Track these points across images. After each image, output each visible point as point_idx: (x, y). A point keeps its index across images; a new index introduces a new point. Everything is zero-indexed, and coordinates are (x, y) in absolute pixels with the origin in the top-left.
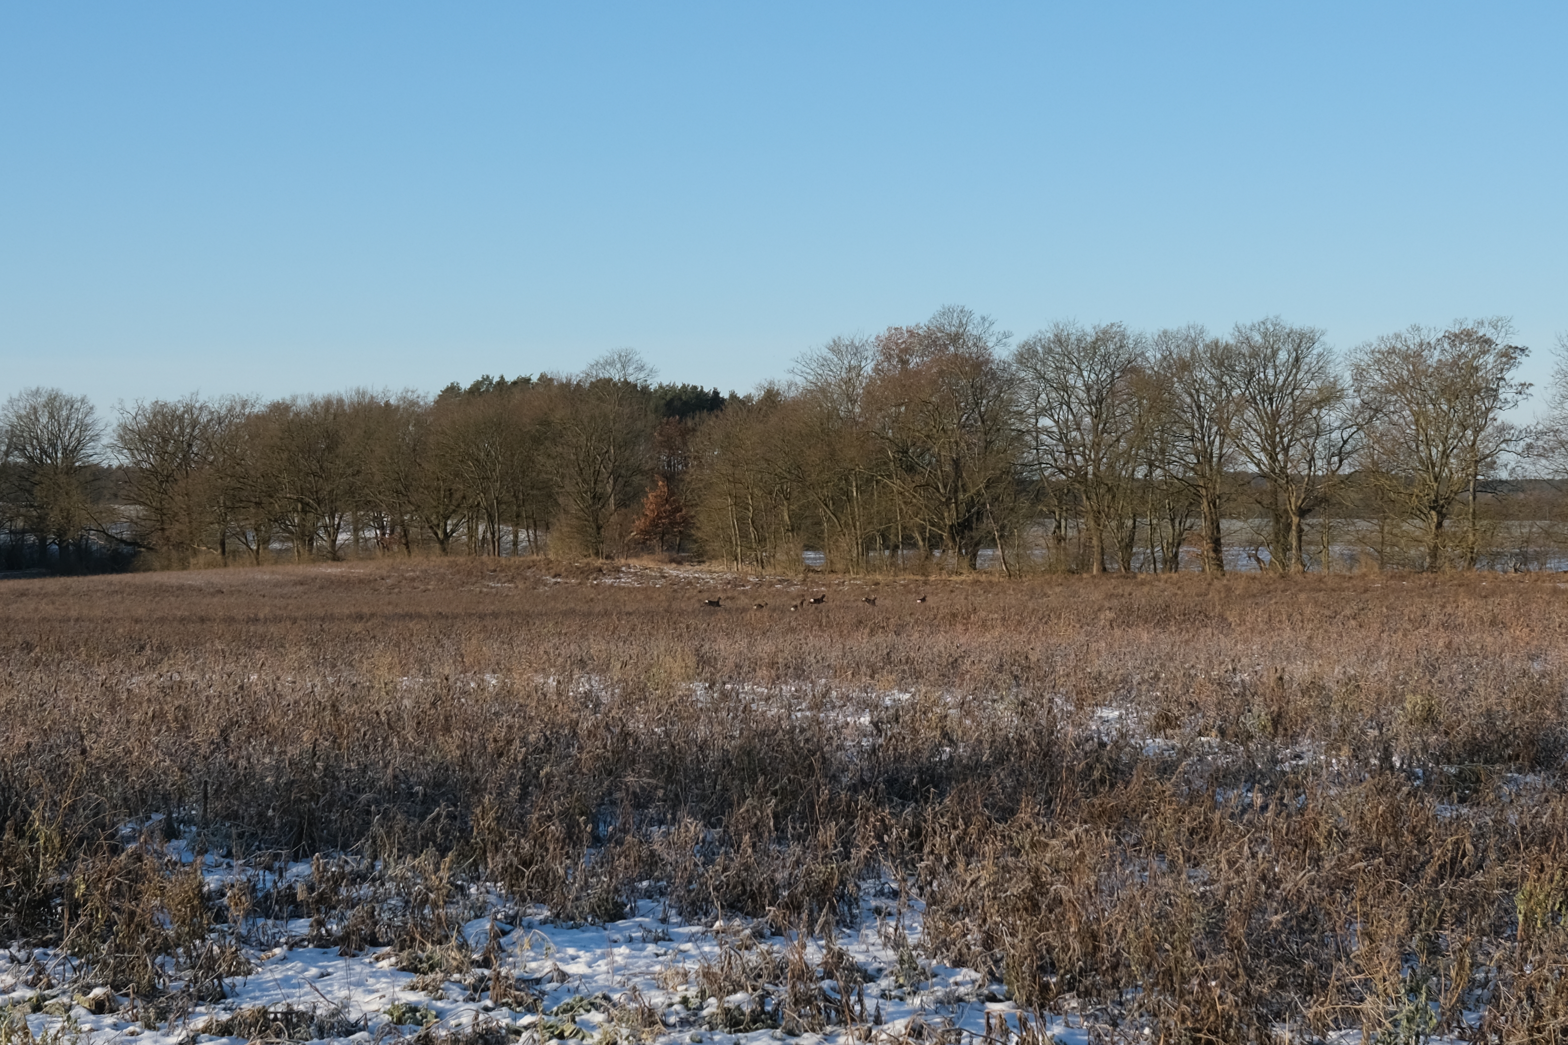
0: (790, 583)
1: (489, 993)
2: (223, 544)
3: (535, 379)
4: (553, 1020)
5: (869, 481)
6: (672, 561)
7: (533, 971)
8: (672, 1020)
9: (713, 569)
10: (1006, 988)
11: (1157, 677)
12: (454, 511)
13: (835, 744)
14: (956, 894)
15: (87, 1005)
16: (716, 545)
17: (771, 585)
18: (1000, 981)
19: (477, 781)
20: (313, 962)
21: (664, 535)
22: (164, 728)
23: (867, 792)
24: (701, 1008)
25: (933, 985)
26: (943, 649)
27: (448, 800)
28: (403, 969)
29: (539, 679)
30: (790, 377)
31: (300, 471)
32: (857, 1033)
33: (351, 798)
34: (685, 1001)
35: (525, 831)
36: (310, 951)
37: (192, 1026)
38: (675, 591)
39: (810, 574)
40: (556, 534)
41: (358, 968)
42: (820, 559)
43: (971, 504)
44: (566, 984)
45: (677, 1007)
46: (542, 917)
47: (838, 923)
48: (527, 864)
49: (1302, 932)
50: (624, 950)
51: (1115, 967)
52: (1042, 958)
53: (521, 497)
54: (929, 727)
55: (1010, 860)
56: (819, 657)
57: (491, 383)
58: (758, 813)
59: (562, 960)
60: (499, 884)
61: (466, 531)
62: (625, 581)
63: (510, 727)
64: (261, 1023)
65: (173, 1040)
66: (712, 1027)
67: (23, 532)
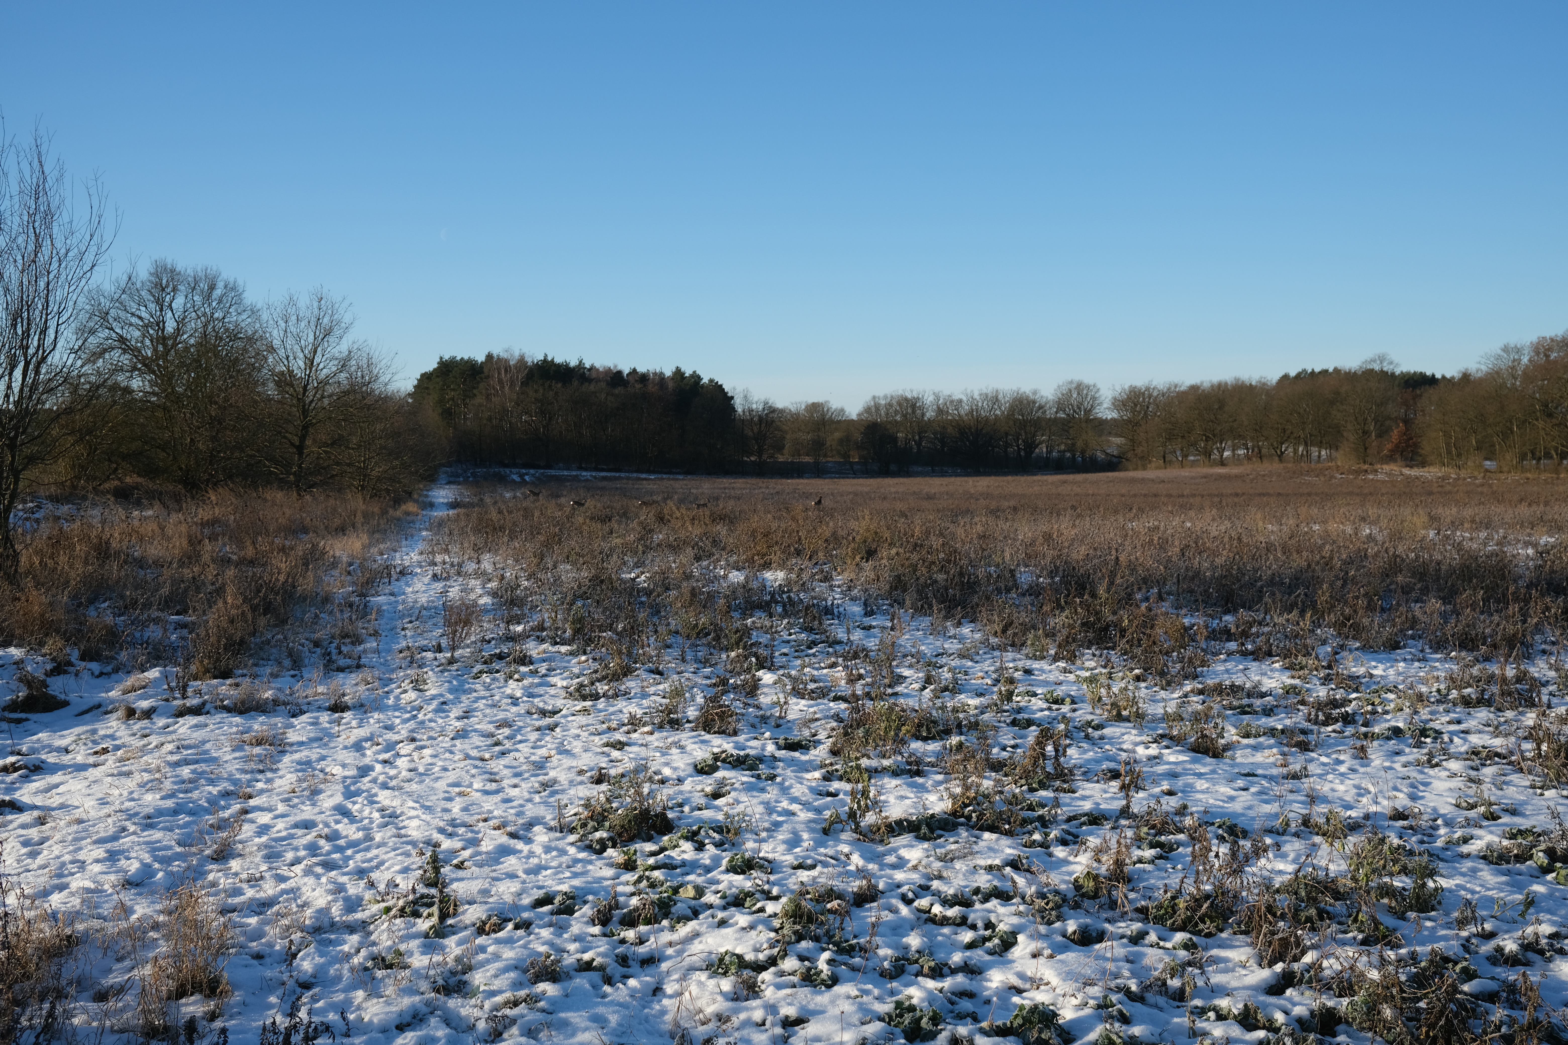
0: (1476, 479)
1: (1333, 682)
2: (1164, 457)
3: (1331, 370)
4: (1368, 696)
5: (1524, 422)
6: (1407, 466)
7: (1355, 672)
8: (1432, 700)
12: (1286, 440)
13: (1512, 564)
15: (1132, 677)
16: (1433, 458)
17: (1465, 479)
19: (1318, 577)
20: (1240, 663)
21: (1404, 452)
22: (1153, 548)
23: (1536, 589)
24: (1448, 695)
27: (1304, 586)
28: (1287, 668)
29: (1342, 527)
30: (1478, 366)
31: (1204, 420)
32: (1537, 712)
33: (1251, 584)
34: (1439, 691)
35: (1345, 603)
36: (1238, 657)
37: (1184, 689)
40: (1342, 452)
41: (1263, 667)
42: (1495, 465)
44: (1373, 680)
45: (1435, 694)
46: (1357, 646)
48: (1348, 619)
50: (1402, 664)
53: (1322, 432)
57: (1307, 373)
59: (1370, 668)
60: (1332, 629)
61: (1292, 451)
62: (1380, 477)
63: (1332, 551)
64: (1219, 689)
65: (1176, 695)
66: (1455, 705)
67: (1064, 451)
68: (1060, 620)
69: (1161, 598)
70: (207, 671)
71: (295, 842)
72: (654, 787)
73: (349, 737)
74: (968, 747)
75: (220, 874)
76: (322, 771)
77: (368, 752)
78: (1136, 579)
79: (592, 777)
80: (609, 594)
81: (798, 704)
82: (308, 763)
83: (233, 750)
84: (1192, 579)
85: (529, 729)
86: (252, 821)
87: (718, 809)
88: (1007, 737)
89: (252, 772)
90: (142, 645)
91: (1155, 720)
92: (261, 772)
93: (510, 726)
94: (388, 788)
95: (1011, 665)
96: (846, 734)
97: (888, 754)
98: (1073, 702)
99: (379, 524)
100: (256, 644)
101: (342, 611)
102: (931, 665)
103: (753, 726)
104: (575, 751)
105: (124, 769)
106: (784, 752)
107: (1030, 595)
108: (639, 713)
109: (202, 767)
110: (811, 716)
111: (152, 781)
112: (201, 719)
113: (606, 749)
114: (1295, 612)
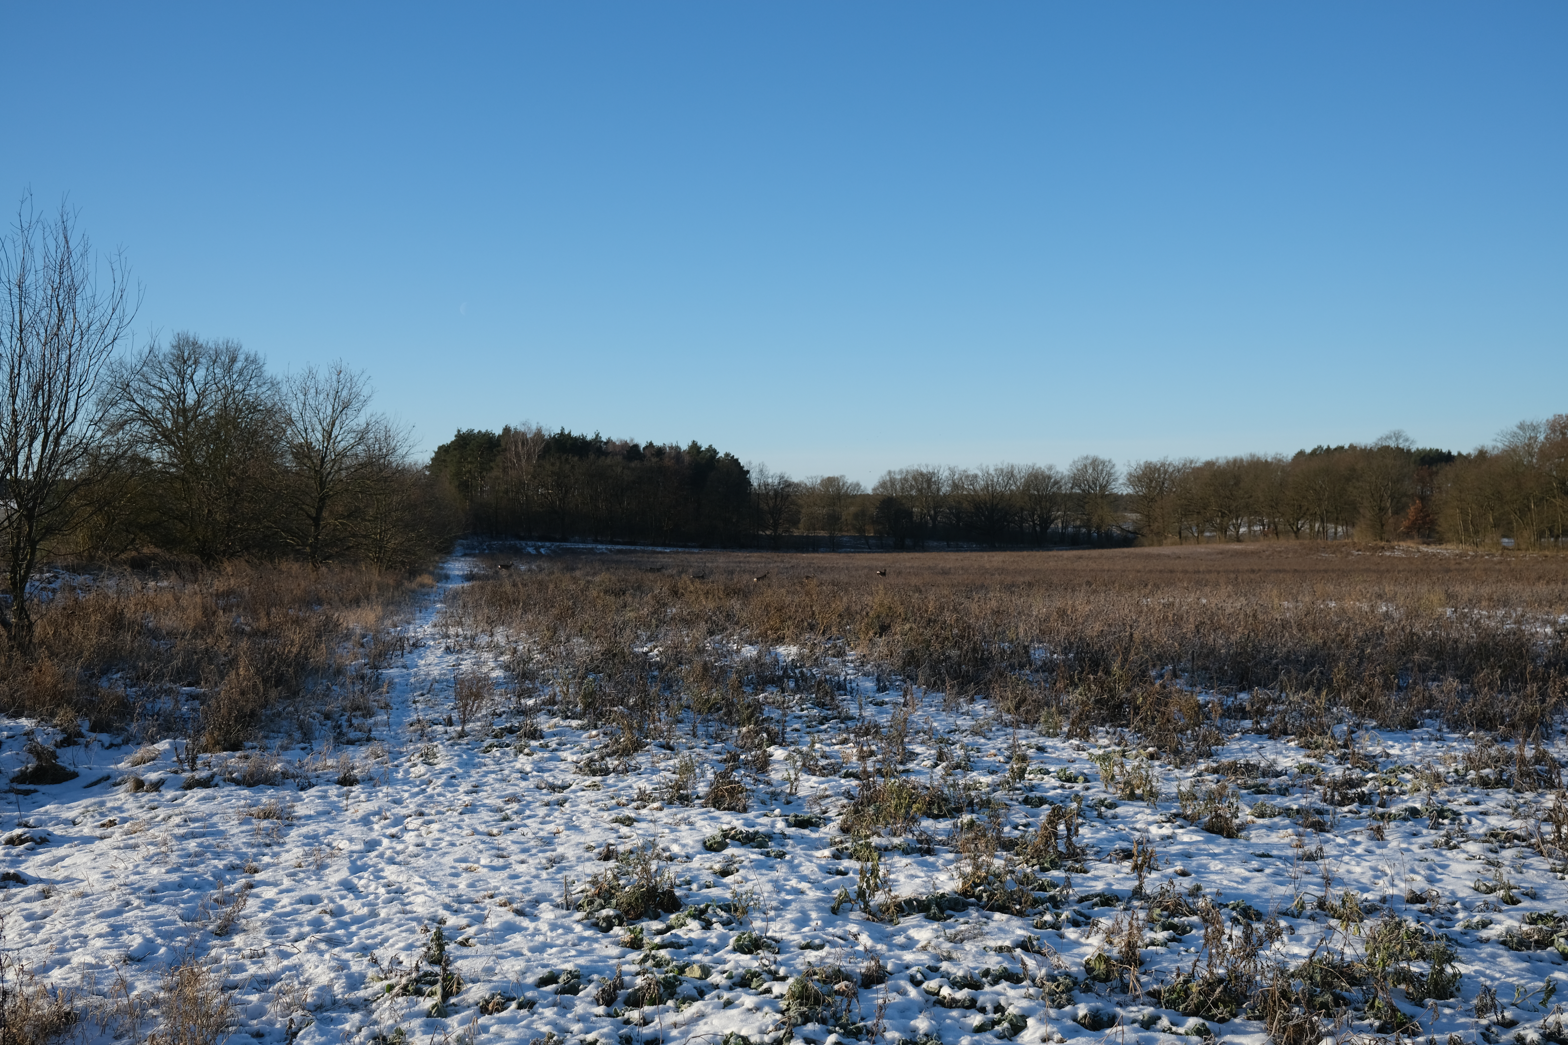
0: (1493, 555)
1: (1349, 761)
2: (1180, 533)
3: (1346, 447)
6: (1424, 543)
7: (1372, 752)
8: (1450, 780)
12: (1302, 517)
16: (1450, 535)
17: (1483, 556)
19: (1334, 655)
21: (1419, 529)
22: (1167, 625)
23: (1555, 668)
24: (1466, 775)
27: (1319, 664)
28: (1302, 747)
29: (1358, 604)
30: (1493, 443)
31: (1220, 496)
33: (1267, 661)
35: (1362, 681)
36: (1253, 736)
38: (1426, 559)
39: (1506, 551)
40: (1358, 529)
41: (1278, 745)
42: (1512, 542)
44: (1390, 759)
45: (1453, 774)
46: (1373, 725)
47: (1541, 737)
48: (1364, 698)
50: (1419, 744)
53: (1339, 509)
57: (1322, 449)
58: (1491, 677)
59: (1386, 747)
60: (1349, 708)
61: (1308, 527)
62: (1397, 553)
64: (1233, 768)
65: (1190, 774)
66: (1473, 786)
67: (1080, 527)
68: (1073, 697)
69: (1175, 675)
70: (217, 743)
71: (300, 918)
72: (662, 864)
73: (356, 811)
74: (979, 826)
75: (223, 950)
76: (329, 845)
77: (376, 827)
78: (1151, 656)
79: (600, 854)
80: (621, 667)
81: (809, 780)
82: (315, 837)
83: (240, 824)
84: (1207, 656)
85: (537, 804)
86: (257, 896)
87: (727, 886)
88: (1019, 816)
89: (259, 846)
90: (152, 716)
91: (1169, 799)
92: (268, 845)
93: (519, 801)
94: (394, 863)
95: (1024, 742)
96: (856, 811)
97: (898, 832)
98: (1086, 780)
99: (393, 597)
100: (267, 716)
101: (353, 683)
102: (942, 742)
103: (763, 803)
104: (584, 826)
105: (131, 842)
106: (793, 829)
107: (1044, 671)
108: (649, 788)
109: (209, 840)
110: (822, 793)
111: (158, 854)
112: (209, 791)
113: (614, 825)
114: (1311, 690)
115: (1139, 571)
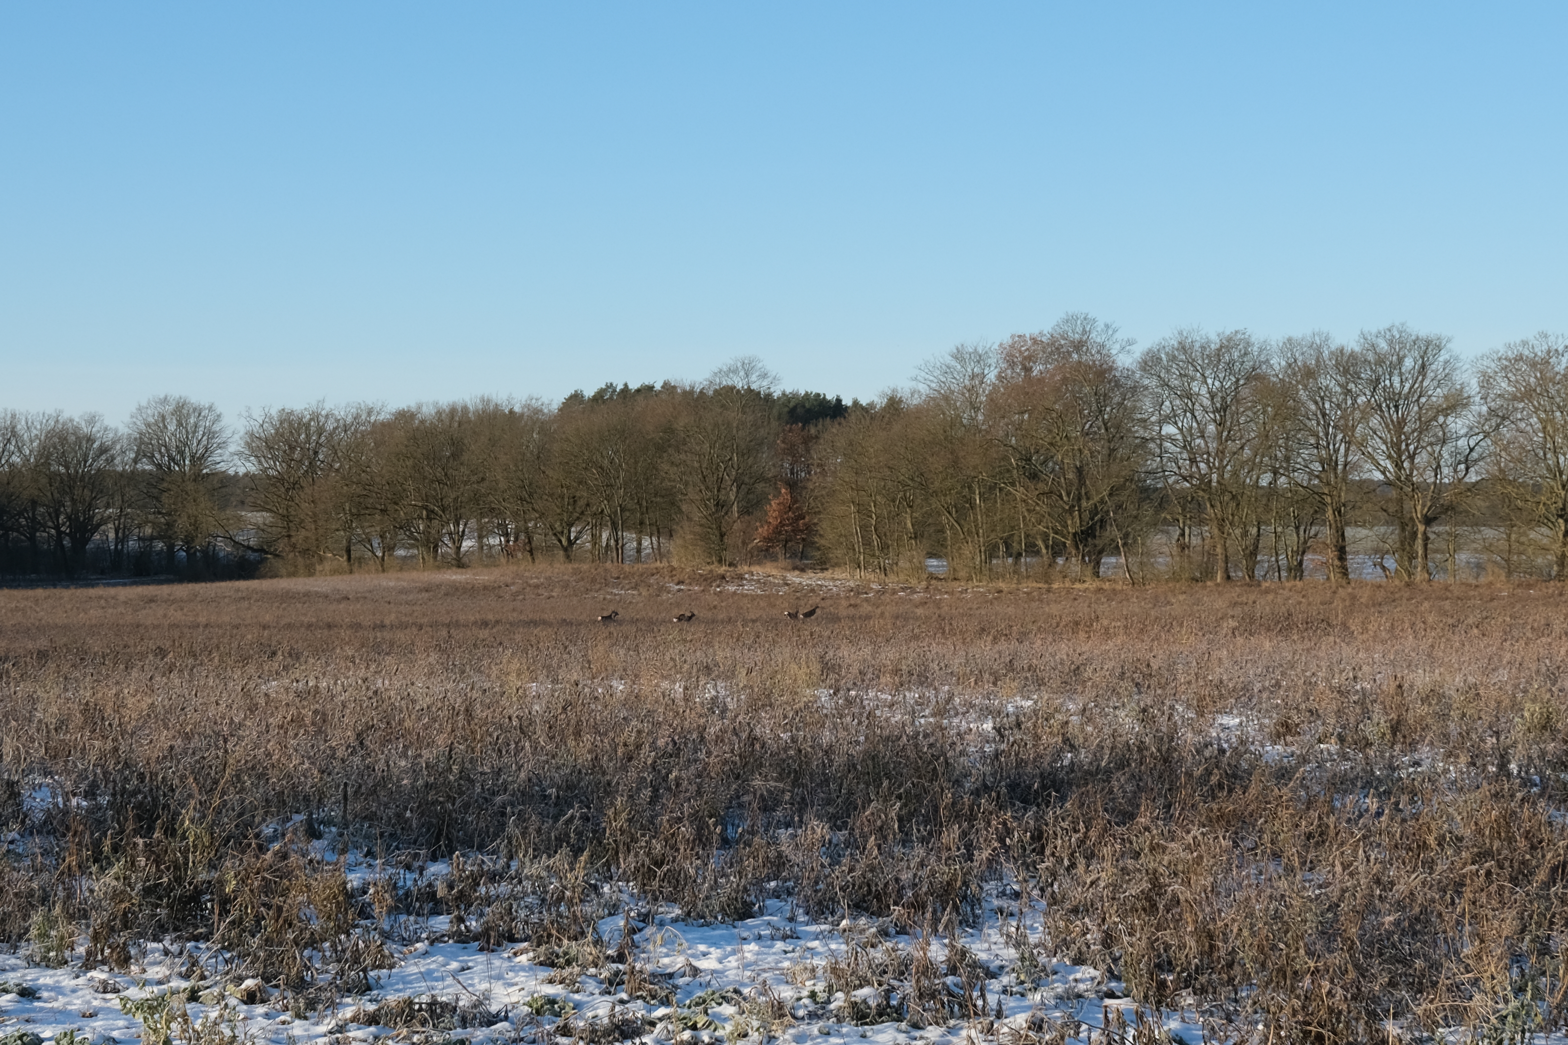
0: (913, 591)
1: (624, 986)
2: (348, 551)
3: (658, 386)
4: (686, 1012)
5: (992, 488)
6: (795, 568)
7: (666, 966)
8: (801, 1013)
9: (836, 577)
10: (1124, 985)
11: (1278, 685)
12: (578, 518)
13: (958, 750)
14: (1077, 895)
15: (239, 996)
16: (839, 553)
17: (894, 592)
18: (1118, 979)
19: (609, 783)
20: (454, 957)
21: (786, 542)
22: (302, 731)
23: (990, 796)
24: (828, 1002)
25: (1053, 982)
26: (1065, 657)
27: (581, 802)
28: (541, 964)
29: (665, 684)
30: (913, 384)
31: (425, 478)
32: (979, 1027)
33: (486, 799)
34: (813, 995)
35: (656, 832)
36: (451, 946)
37: (340, 1016)
38: (798, 598)
39: (933, 582)
40: (679, 541)
41: (497, 963)
42: (943, 566)
43: (1094, 512)
44: (698, 979)
45: (806, 1001)
46: (673, 915)
47: (961, 923)
48: (659, 864)
49: (1415, 933)
50: (753, 947)
51: (1230, 965)
52: (1159, 956)
53: (644, 504)
54: (1051, 733)
55: (1130, 863)
56: (942, 665)
57: (615, 391)
58: (883, 816)
59: (693, 956)
60: (631, 884)
61: (589, 538)
62: (748, 587)
63: (639, 732)
64: (408, 1012)
66: (840, 1020)
67: (152, 538)
69: (309, 832)
84: (373, 791)
107: (49, 833)
114: (565, 850)
115: (265, 627)
